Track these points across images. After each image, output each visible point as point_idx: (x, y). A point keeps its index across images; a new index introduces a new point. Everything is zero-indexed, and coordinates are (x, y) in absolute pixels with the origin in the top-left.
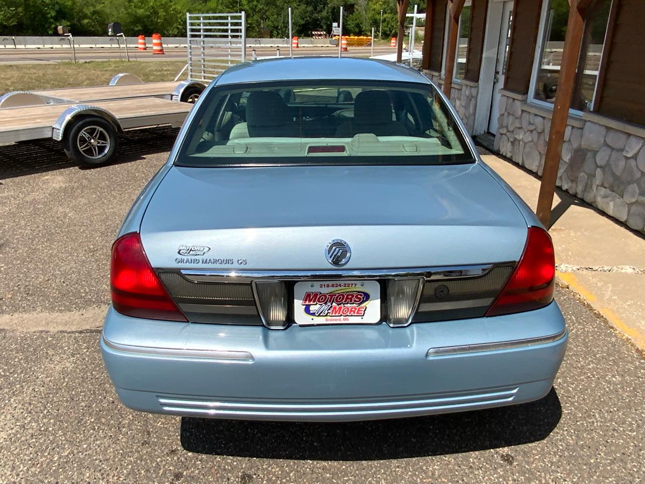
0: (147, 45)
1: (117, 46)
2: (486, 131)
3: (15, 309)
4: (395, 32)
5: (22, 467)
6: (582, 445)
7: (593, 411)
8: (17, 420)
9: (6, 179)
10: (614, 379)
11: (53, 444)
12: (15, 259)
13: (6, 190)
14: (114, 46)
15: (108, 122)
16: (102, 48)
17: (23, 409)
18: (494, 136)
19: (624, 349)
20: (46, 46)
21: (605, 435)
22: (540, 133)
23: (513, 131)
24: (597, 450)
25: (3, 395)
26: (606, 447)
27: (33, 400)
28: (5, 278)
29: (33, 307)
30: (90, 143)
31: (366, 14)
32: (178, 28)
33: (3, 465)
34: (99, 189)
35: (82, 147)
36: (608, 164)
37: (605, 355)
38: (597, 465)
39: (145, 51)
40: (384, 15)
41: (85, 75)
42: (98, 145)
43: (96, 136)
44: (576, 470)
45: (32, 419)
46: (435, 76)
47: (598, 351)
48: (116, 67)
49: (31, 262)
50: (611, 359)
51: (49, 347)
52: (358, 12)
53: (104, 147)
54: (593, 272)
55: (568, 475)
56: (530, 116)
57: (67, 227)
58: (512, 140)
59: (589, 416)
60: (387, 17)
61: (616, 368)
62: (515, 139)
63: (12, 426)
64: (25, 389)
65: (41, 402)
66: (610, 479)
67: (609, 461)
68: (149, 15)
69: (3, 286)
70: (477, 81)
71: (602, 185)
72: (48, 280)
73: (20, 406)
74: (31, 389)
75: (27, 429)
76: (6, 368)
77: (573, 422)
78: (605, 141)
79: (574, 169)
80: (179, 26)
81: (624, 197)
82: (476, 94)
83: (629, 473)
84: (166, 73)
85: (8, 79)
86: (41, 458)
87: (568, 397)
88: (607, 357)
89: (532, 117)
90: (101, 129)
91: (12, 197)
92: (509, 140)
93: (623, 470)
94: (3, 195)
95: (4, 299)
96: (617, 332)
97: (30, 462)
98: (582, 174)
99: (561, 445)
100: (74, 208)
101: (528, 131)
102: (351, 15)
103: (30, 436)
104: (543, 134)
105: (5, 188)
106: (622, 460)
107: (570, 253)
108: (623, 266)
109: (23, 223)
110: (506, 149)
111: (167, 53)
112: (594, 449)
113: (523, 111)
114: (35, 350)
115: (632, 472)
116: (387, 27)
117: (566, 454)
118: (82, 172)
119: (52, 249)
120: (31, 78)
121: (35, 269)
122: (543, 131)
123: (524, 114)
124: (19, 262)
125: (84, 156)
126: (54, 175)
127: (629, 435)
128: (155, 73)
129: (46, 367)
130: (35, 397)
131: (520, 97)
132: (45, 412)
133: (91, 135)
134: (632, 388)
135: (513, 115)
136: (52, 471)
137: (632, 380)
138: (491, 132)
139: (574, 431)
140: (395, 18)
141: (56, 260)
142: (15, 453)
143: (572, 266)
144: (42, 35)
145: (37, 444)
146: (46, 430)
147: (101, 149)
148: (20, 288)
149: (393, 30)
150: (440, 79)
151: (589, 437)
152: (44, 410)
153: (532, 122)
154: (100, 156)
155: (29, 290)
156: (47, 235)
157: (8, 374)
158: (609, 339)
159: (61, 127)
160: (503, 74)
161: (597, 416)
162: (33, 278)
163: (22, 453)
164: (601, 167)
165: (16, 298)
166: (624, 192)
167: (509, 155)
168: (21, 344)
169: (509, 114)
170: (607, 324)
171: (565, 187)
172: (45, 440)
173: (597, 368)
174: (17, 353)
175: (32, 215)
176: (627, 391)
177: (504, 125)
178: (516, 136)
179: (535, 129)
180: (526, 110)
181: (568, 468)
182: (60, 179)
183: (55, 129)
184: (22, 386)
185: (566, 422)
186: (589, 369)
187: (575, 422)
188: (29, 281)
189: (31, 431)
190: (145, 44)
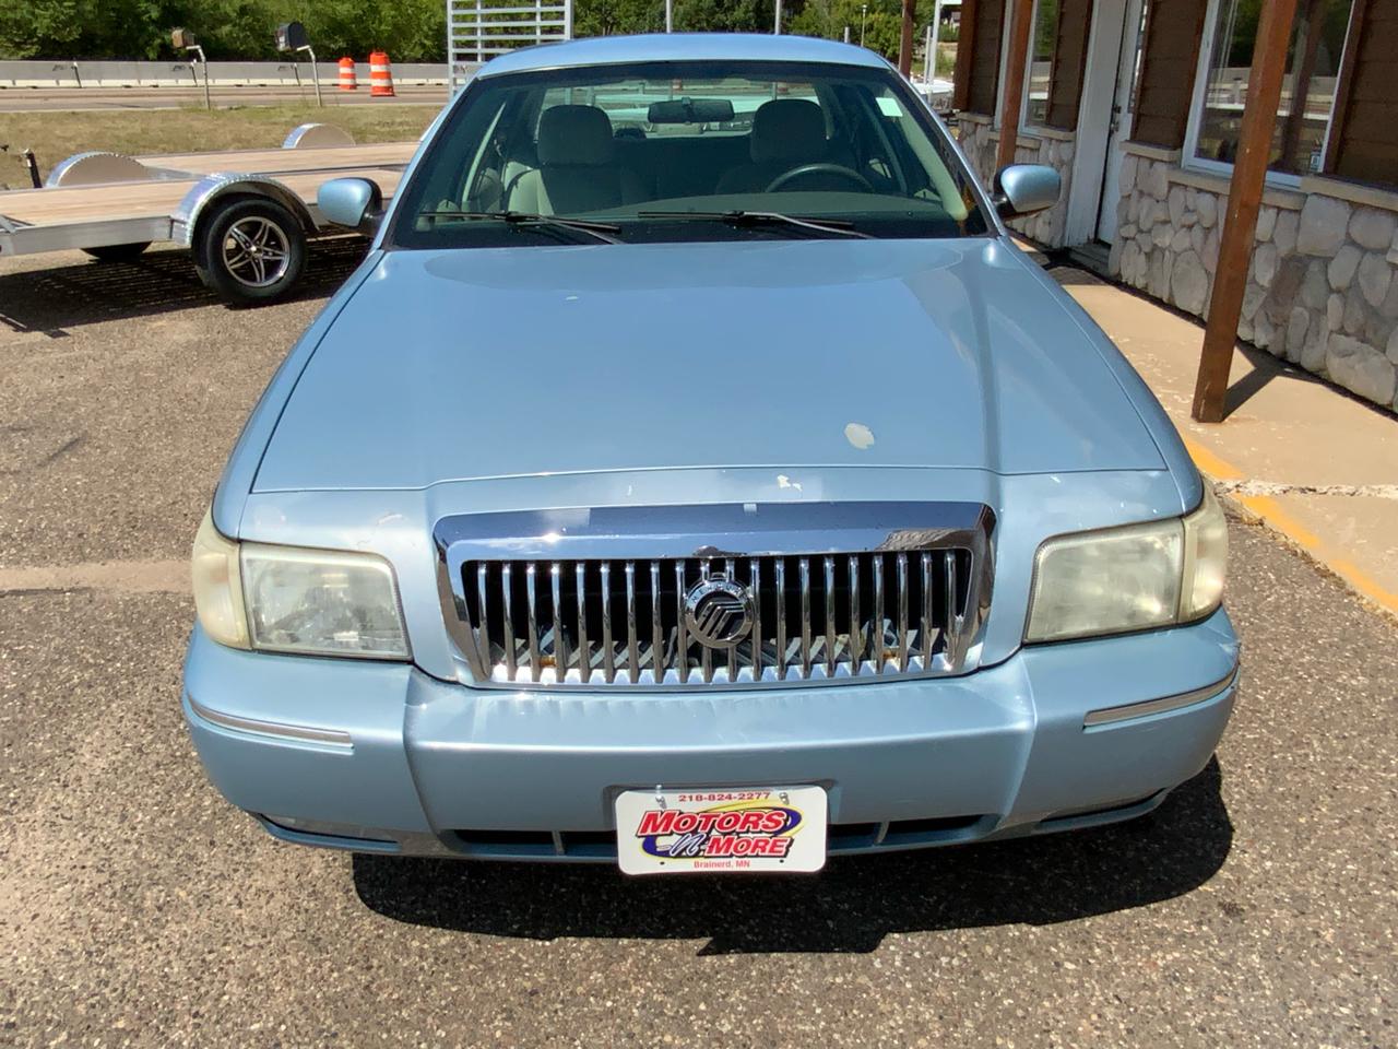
0: (358, 81)
1: (294, 81)
2: (1092, 236)
3: (110, 553)
4: (894, 53)
5: (140, 815)
6: (1283, 794)
7: (1308, 735)
8: (126, 739)
9: (76, 327)
10: (1354, 682)
11: (200, 778)
12: (102, 466)
13: (76, 347)
14: (287, 81)
15: (286, 209)
16: (262, 85)
17: (137, 721)
18: (1108, 246)
19: (1377, 631)
20: (144, 82)
21: (1331, 778)
22: (1208, 230)
23: (1149, 231)
24: (1314, 802)
25: (95, 696)
26: (1331, 796)
27: (155, 706)
28: (86, 500)
29: (146, 551)
30: (249, 253)
31: (830, 13)
32: (423, 46)
33: (104, 812)
34: (269, 344)
35: (231, 262)
36: (1354, 284)
37: (1336, 639)
38: (1312, 828)
39: (354, 91)
40: (871, 15)
41: (231, 132)
42: (266, 257)
43: (260, 239)
44: (1268, 834)
45: (155, 737)
46: (982, 125)
47: (1321, 633)
48: (295, 116)
49: (137, 472)
50: (1349, 647)
51: (183, 617)
52: (812, 10)
53: (277, 264)
54: (1318, 497)
55: (1252, 842)
56: (1188, 194)
57: (206, 411)
58: (1147, 249)
59: (1298, 744)
60: (877, 20)
61: (1359, 662)
62: (1155, 247)
63: (117, 749)
64: (138, 688)
65: (172, 710)
66: (1339, 851)
67: (1337, 821)
68: (361, 17)
69: (82, 512)
70: (1074, 128)
71: (1342, 331)
72: (174, 503)
73: (130, 715)
74: (150, 687)
75: (147, 754)
76: (98, 651)
77: (1265, 753)
78: (1348, 234)
79: (1280, 299)
80: (426, 42)
81: (1388, 350)
82: (1071, 156)
83: (1379, 842)
84: (400, 128)
85: (70, 139)
86: (178, 801)
87: (1254, 712)
88: (1341, 643)
89: (1191, 195)
90: (271, 224)
91: (89, 358)
92: (1140, 250)
93: (1367, 837)
94: (72, 354)
95: (85, 536)
96: (1364, 602)
97: (156, 808)
98: (1298, 310)
99: (1239, 793)
100: (218, 377)
101: (1183, 226)
102: (797, 17)
103: (153, 765)
104: (1214, 230)
105: (73, 343)
106: (1364, 820)
107: (1268, 461)
108: (1382, 486)
109: (115, 403)
110: (1133, 270)
111: (401, 95)
112: (1307, 800)
113: (1172, 185)
114: (155, 623)
115: (1385, 839)
116: (876, 41)
117: (1248, 807)
118: (233, 313)
119: (177, 448)
120: (117, 137)
121: (145, 485)
122: (1216, 224)
123: (1175, 190)
124: (112, 471)
125: (237, 281)
126: (175, 319)
127: (1381, 778)
128: (377, 128)
129: (178, 651)
130: (159, 700)
131: (1164, 154)
132: (182, 726)
133: (251, 237)
134: (1391, 698)
135: (1150, 195)
136: (200, 823)
137: (1391, 684)
138: (1102, 239)
139: (1267, 769)
140: (893, 23)
141: (187, 469)
142: (126, 792)
143: (1271, 484)
144: (134, 58)
145: (168, 779)
146: (185, 756)
147: (272, 267)
148: (116, 517)
149: (888, 48)
150: (992, 130)
151: (1297, 779)
152: (180, 722)
153: (1191, 208)
154: (271, 282)
155: (136, 519)
156: (166, 425)
157: (103, 662)
158: (1346, 614)
159: (188, 217)
160: (1129, 112)
161: (1316, 745)
162: (142, 499)
163: (139, 794)
164: (1338, 291)
165: (111, 533)
166: (1388, 339)
167: (1140, 284)
168: (125, 612)
169: (1141, 193)
170: (1342, 588)
171: (1259, 343)
172: (184, 773)
173: (1319, 662)
174: (120, 627)
175: (133, 389)
176: (1380, 703)
177: (1131, 218)
178: (1156, 242)
179: (1198, 222)
180: (1179, 181)
181: (1252, 830)
182: (186, 326)
183: (177, 221)
184: (133, 683)
185: (1250, 754)
186: (1302, 664)
187: (1269, 753)
188: (136, 506)
189: (154, 757)
190: (353, 76)
